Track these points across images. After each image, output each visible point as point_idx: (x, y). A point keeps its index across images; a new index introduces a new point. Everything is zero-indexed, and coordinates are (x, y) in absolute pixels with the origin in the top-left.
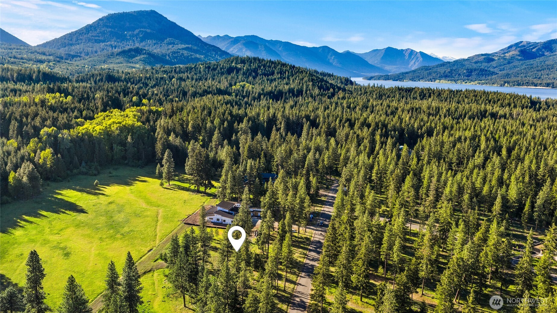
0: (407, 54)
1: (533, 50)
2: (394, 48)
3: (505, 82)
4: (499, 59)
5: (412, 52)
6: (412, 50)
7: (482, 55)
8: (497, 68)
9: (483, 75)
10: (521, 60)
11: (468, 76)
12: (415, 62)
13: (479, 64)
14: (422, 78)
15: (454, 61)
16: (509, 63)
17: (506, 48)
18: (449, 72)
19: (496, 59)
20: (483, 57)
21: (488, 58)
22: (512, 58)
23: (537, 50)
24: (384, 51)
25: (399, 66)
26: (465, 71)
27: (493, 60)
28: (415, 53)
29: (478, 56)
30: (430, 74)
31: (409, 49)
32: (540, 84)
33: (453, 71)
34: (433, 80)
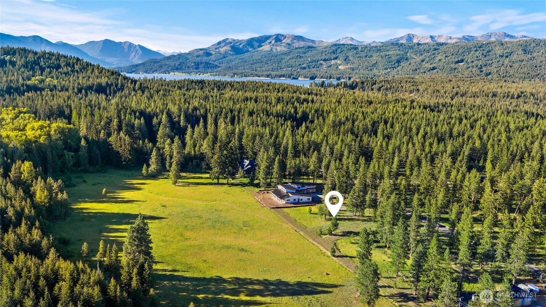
0: (126, 47)
1: (241, 46)
2: (112, 40)
3: (234, 74)
4: (216, 54)
5: (131, 45)
6: (131, 43)
7: (201, 50)
8: (217, 62)
9: (209, 68)
10: (233, 55)
11: (197, 68)
12: (135, 54)
13: (200, 58)
14: (155, 71)
15: (178, 55)
16: (224, 57)
17: (216, 44)
18: (179, 65)
19: (213, 53)
20: (203, 51)
21: (207, 52)
22: (226, 52)
23: (244, 46)
24: (102, 43)
25: (119, 59)
26: (192, 64)
27: (211, 54)
28: (134, 46)
29: (197, 50)
30: (161, 67)
31: (127, 42)
32: (262, 75)
33: (182, 64)
34: (167, 72)
